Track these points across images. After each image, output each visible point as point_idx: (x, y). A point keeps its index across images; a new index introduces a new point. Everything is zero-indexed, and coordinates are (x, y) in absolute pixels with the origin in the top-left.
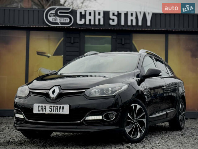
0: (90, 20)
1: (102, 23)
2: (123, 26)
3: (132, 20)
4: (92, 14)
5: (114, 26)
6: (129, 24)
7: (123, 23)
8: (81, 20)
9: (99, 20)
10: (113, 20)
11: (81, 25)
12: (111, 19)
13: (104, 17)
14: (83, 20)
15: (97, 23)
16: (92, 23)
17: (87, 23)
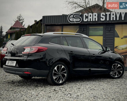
0: (90, 19)
1: (96, 20)
2: (108, 21)
3: (113, 18)
4: (92, 16)
5: (103, 21)
6: (112, 19)
7: (108, 19)
8: (86, 19)
9: (95, 18)
10: (103, 18)
11: (86, 22)
12: (102, 18)
13: (98, 17)
14: (87, 19)
15: (94, 20)
16: (92, 20)
17: (89, 20)
